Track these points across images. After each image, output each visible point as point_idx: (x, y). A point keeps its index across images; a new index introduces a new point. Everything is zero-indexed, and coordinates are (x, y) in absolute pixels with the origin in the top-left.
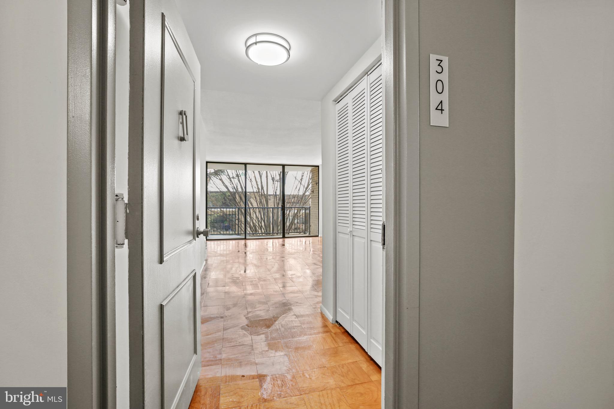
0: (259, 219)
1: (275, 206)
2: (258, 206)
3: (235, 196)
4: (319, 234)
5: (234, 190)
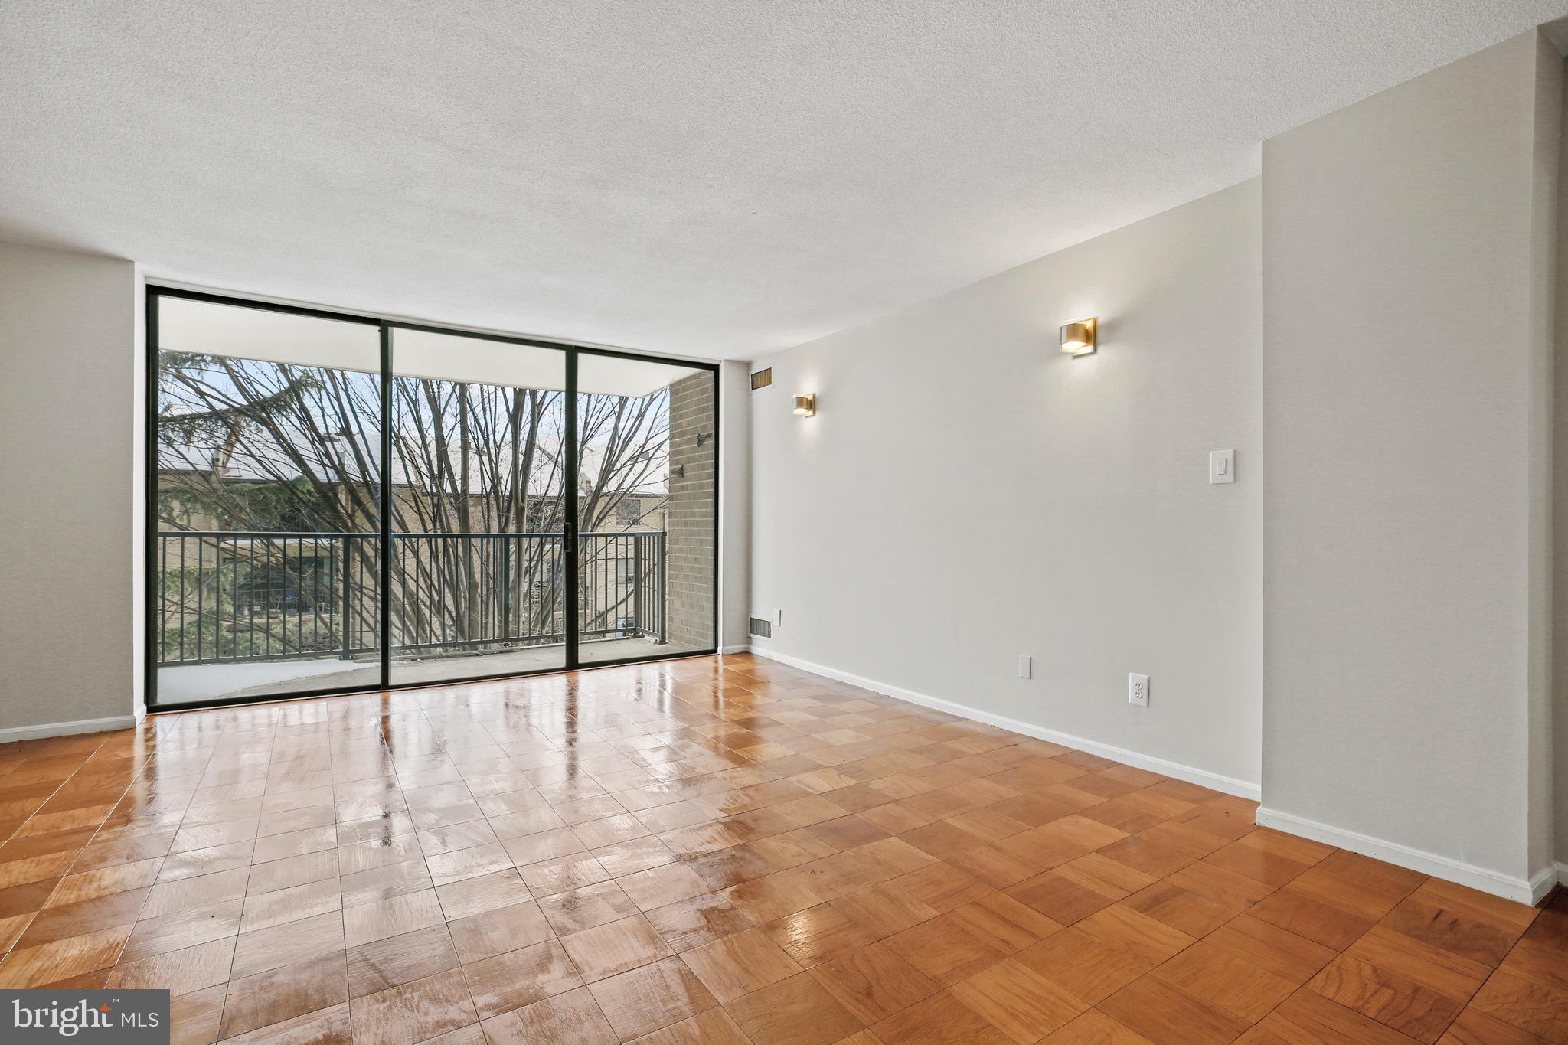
0: (430, 577)
1: (488, 529)
2: (425, 530)
3: (336, 495)
4: (716, 645)
5: (331, 472)
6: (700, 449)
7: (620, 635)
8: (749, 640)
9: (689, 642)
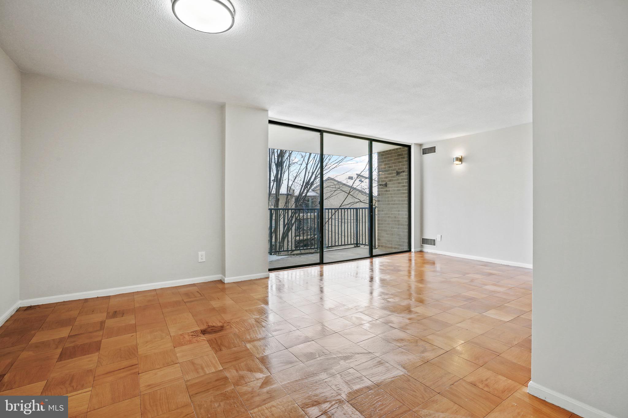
4: (410, 248)
6: (397, 176)
7: (353, 246)
8: (422, 246)
9: (395, 248)
